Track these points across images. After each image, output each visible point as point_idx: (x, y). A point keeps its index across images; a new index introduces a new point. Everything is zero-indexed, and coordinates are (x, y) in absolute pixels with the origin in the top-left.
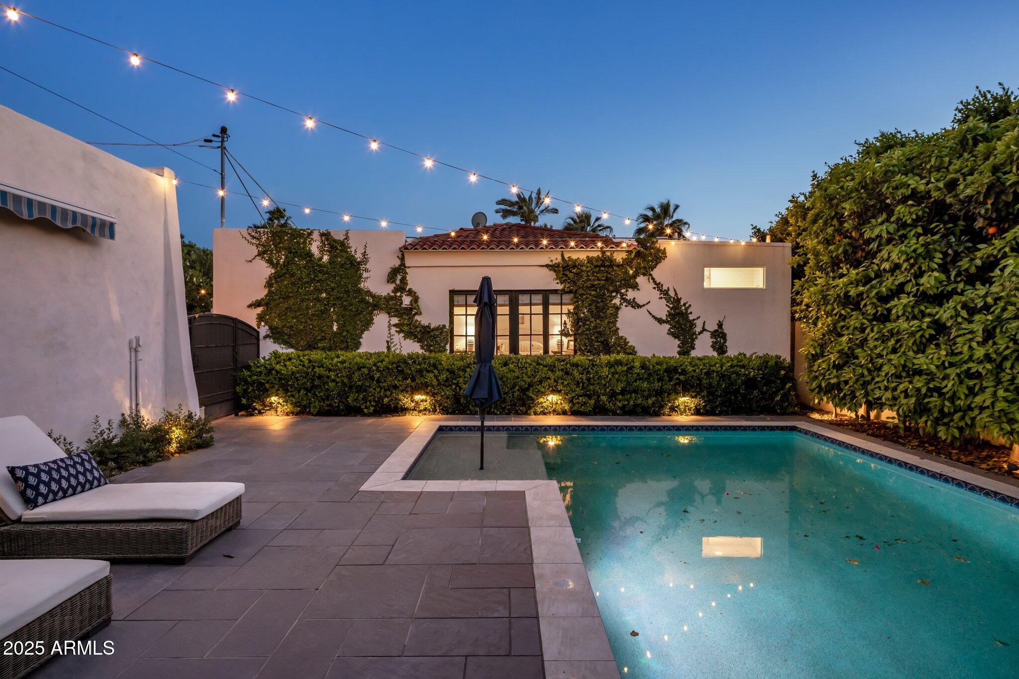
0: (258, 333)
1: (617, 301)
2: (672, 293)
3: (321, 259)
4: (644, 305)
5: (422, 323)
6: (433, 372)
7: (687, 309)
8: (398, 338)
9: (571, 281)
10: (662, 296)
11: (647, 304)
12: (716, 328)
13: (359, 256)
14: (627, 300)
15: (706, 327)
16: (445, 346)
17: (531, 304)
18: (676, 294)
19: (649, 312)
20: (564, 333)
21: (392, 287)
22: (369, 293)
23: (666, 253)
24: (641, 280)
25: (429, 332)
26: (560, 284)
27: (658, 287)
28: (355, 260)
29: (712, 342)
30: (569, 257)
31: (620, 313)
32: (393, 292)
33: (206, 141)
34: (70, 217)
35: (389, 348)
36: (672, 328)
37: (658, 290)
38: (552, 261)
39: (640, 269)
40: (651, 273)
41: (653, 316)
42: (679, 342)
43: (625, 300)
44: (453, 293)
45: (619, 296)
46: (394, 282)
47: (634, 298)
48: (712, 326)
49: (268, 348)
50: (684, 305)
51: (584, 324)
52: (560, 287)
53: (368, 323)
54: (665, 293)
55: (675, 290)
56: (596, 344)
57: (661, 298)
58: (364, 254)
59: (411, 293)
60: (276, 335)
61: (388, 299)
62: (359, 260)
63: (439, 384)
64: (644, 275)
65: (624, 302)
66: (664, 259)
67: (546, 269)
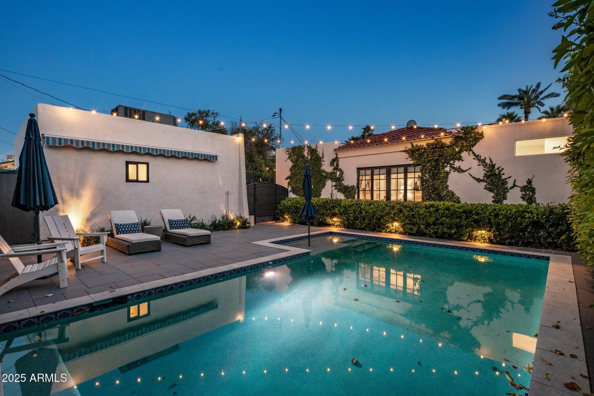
0: (288, 190)
1: (447, 169)
2: (488, 161)
3: (308, 157)
4: (466, 170)
5: (345, 184)
6: (338, 208)
7: (500, 172)
8: (335, 191)
9: (418, 159)
10: (480, 163)
11: (468, 169)
12: (526, 184)
13: (321, 155)
14: (454, 167)
15: (516, 184)
16: (354, 195)
17: (397, 173)
18: (491, 161)
19: (470, 174)
20: (416, 189)
21: (332, 168)
22: (324, 171)
23: (483, 135)
24: (464, 154)
25: (347, 189)
26: (412, 161)
27: (477, 158)
28: (319, 157)
29: (522, 194)
30: (416, 145)
31: (450, 176)
32: (333, 170)
33: (273, 116)
34: (203, 156)
35: (332, 196)
36: (487, 185)
37: (477, 160)
38: (406, 148)
39: (463, 147)
40: (472, 149)
41: (473, 177)
42: (493, 195)
43: (453, 168)
44: (359, 169)
45: (449, 165)
46: (333, 165)
47: (460, 166)
48: (522, 183)
49: (291, 195)
50: (498, 169)
51: (426, 183)
52: (412, 162)
53: (324, 185)
54: (482, 162)
55: (490, 159)
56: (433, 195)
57: (479, 165)
58: (323, 154)
59: (340, 170)
60: (294, 191)
61: (332, 173)
62: (321, 156)
63: (341, 213)
64: (466, 151)
65: (452, 169)
66: (482, 139)
67: (404, 153)
